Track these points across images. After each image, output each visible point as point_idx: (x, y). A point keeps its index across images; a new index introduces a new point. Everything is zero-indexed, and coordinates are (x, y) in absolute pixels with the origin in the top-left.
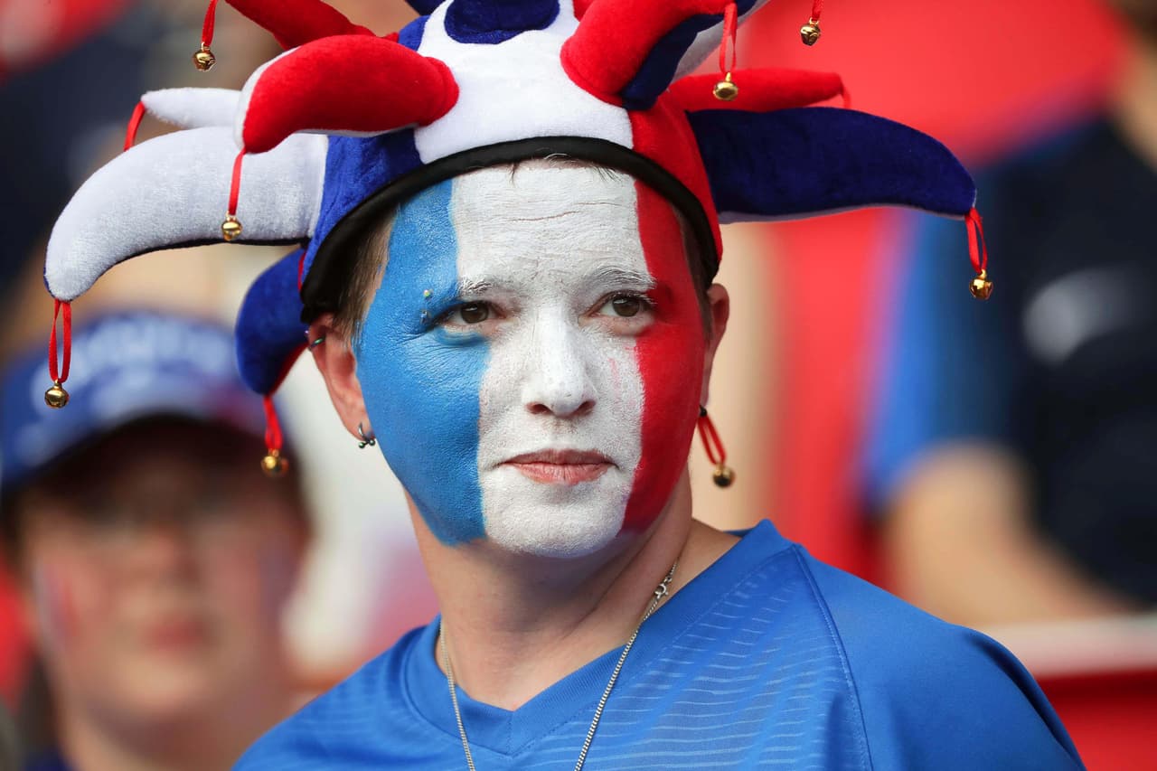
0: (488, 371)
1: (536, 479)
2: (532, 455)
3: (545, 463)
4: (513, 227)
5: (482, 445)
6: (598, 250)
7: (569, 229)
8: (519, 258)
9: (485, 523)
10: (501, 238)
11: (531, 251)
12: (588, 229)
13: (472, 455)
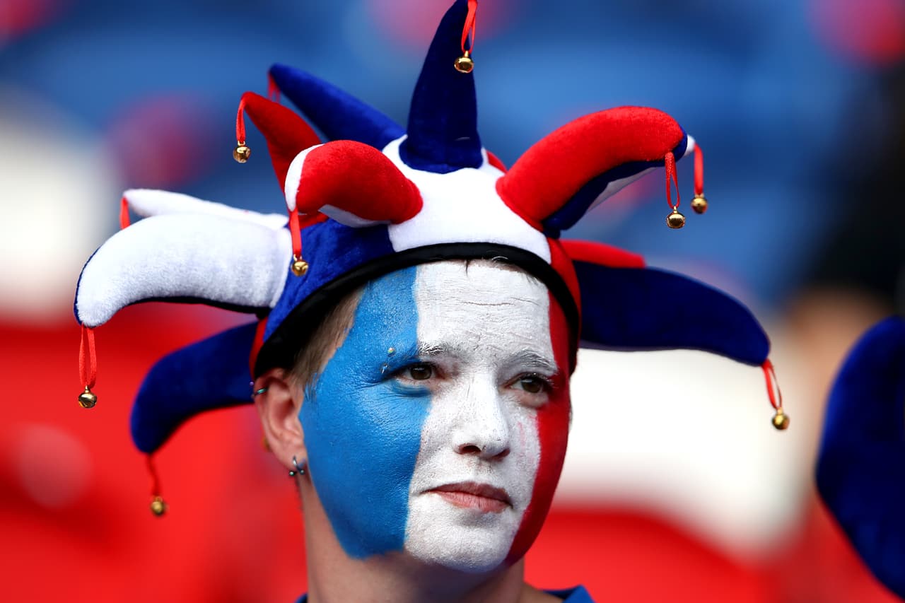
0: (429, 416)
1: (455, 504)
2: (456, 485)
3: (465, 492)
4: (465, 308)
5: (415, 475)
6: (524, 336)
7: (505, 316)
8: (467, 332)
9: (406, 538)
10: (453, 314)
11: (476, 328)
12: (519, 319)
13: (407, 484)
